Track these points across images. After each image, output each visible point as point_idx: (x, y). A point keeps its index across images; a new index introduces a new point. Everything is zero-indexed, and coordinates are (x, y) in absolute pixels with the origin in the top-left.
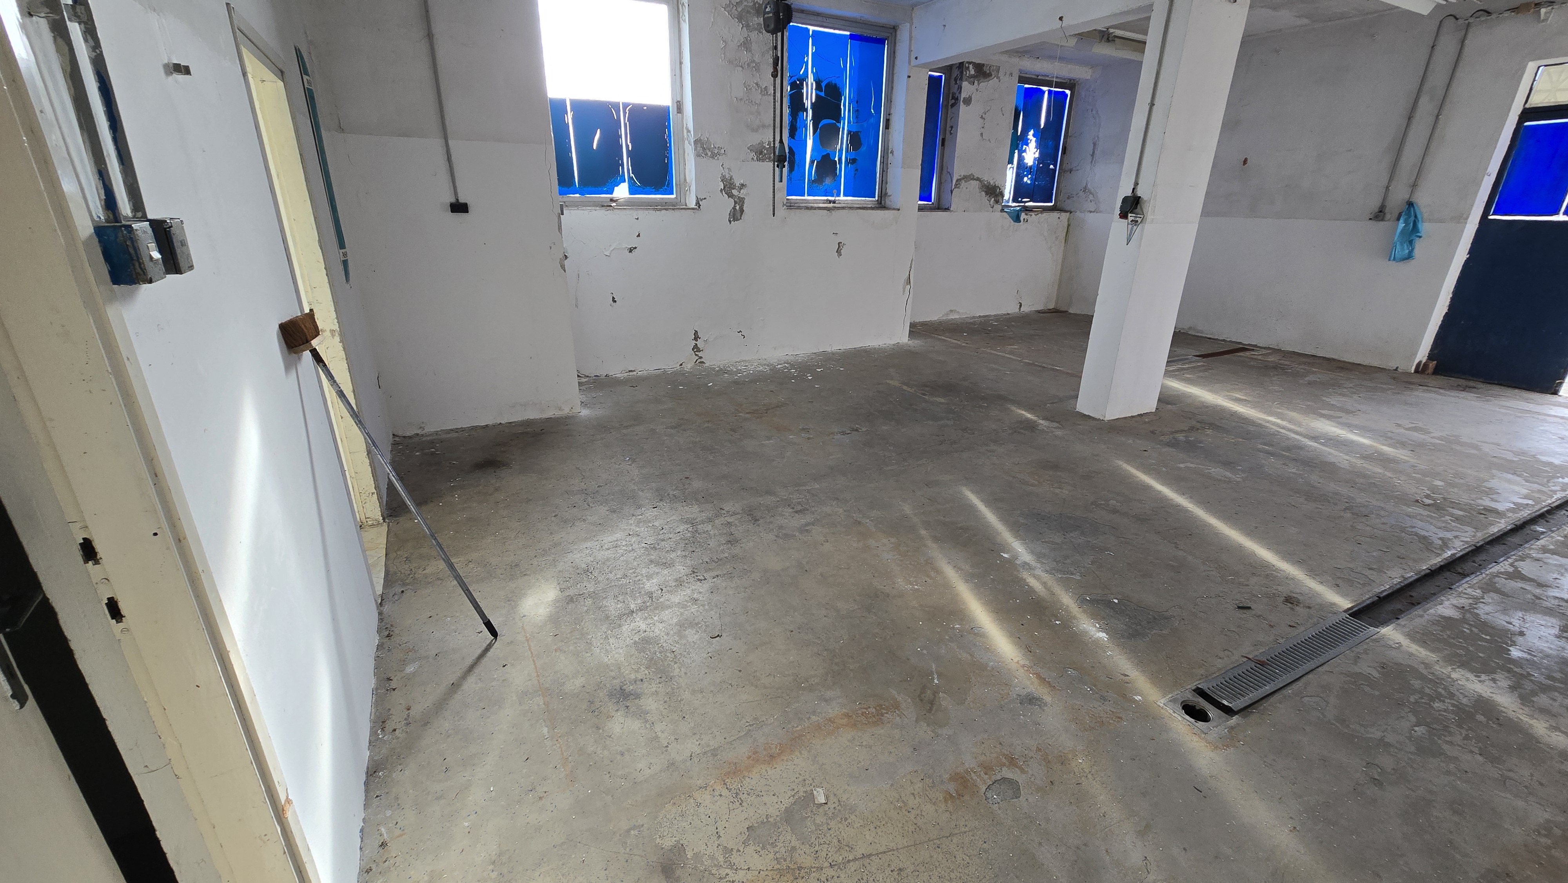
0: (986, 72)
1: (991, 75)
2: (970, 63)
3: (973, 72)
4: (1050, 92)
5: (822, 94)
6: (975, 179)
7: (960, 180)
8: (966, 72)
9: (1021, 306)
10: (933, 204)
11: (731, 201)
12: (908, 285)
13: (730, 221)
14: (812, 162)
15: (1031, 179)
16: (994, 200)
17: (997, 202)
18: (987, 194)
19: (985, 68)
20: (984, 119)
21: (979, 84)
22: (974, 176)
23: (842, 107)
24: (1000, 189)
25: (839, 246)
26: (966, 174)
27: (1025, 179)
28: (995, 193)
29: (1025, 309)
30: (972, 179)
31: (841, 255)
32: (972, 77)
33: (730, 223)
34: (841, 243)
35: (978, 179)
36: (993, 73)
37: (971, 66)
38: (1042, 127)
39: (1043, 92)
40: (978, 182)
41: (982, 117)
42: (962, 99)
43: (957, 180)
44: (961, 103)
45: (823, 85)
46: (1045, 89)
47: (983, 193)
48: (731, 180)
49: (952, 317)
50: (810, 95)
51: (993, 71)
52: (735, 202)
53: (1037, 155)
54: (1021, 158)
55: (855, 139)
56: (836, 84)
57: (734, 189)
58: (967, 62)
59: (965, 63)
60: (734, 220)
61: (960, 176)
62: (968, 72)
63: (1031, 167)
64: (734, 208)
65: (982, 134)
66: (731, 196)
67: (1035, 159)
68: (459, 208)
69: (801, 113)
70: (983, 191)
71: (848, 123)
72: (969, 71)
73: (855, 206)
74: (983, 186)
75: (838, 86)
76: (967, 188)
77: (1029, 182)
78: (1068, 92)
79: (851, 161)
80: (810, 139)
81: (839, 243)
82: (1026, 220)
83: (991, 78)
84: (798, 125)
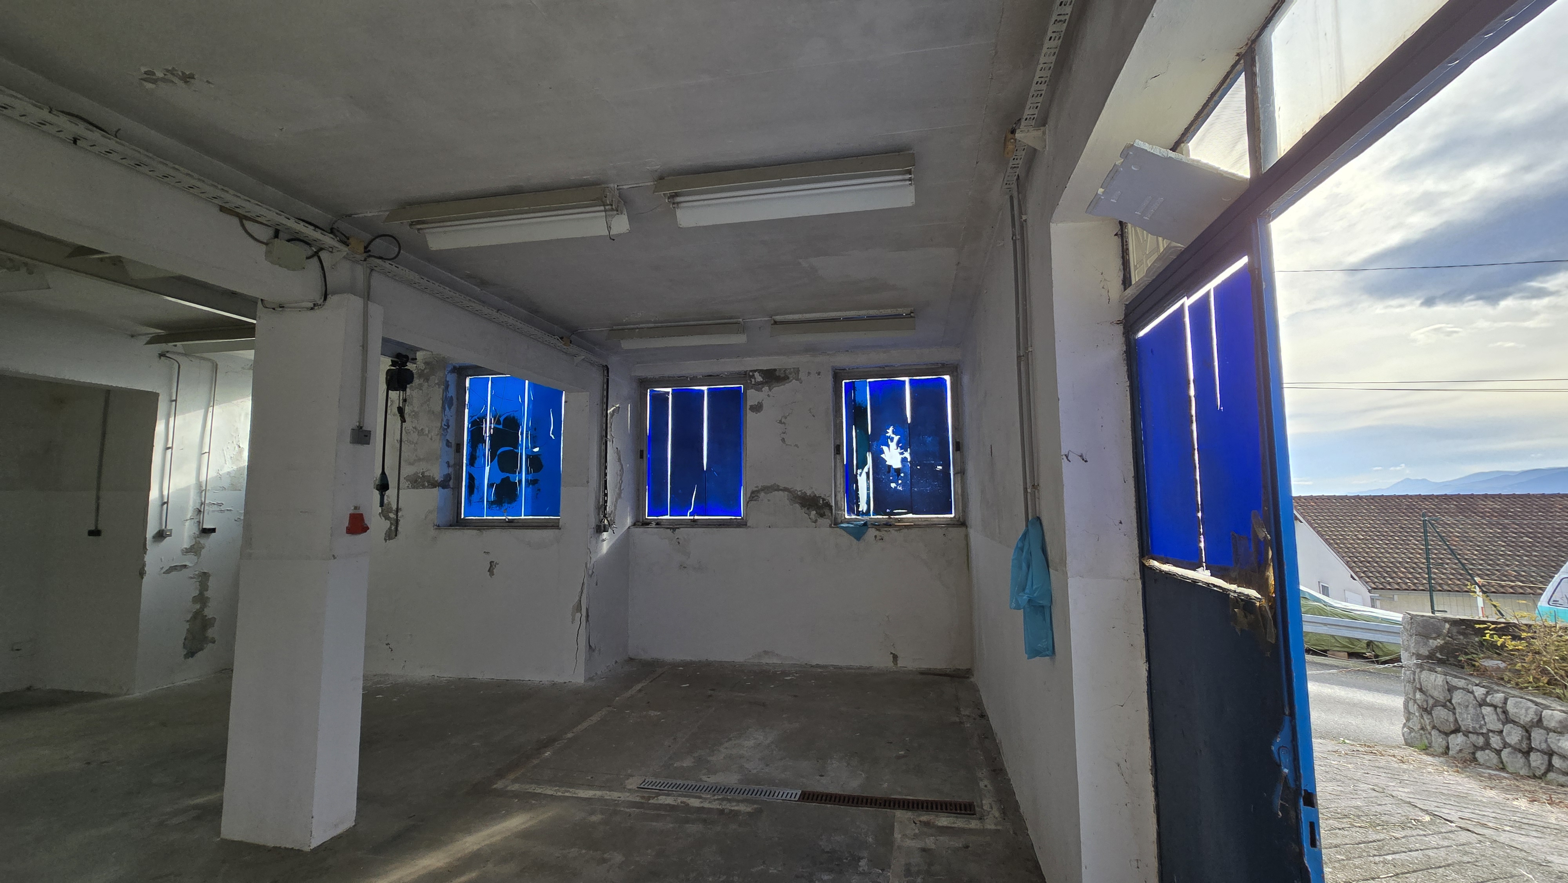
0: (780, 376)
1: (788, 378)
2: (755, 371)
3: (759, 378)
4: (912, 382)
5: (501, 427)
6: (781, 490)
7: (758, 491)
8: (751, 381)
9: (895, 657)
10: (742, 519)
11: (387, 524)
12: (577, 612)
13: (386, 540)
14: (490, 486)
15: (903, 485)
16: (817, 513)
17: (822, 515)
18: (803, 505)
19: (777, 374)
20: (784, 423)
21: (770, 390)
22: (778, 486)
23: (520, 436)
24: (824, 500)
25: (491, 566)
26: (766, 484)
27: (893, 485)
28: (817, 505)
29: (908, 662)
30: (776, 490)
31: (493, 575)
32: (759, 384)
33: (386, 541)
34: (493, 562)
35: (785, 489)
36: (790, 376)
37: (756, 374)
38: (909, 421)
39: (904, 382)
40: (786, 493)
41: (780, 422)
42: (748, 407)
43: (753, 492)
44: (748, 410)
45: (502, 419)
46: (907, 379)
47: (797, 505)
48: (388, 505)
49: (766, 660)
50: (488, 429)
51: (790, 374)
52: (391, 524)
53: (907, 455)
54: (879, 463)
55: (535, 462)
56: (514, 417)
57: (390, 513)
58: (751, 371)
59: (748, 372)
60: (389, 539)
61: (757, 487)
62: (753, 380)
63: (898, 471)
64: (391, 527)
65: (783, 440)
66: (387, 518)
67: (904, 460)
68: (95, 533)
69: (481, 444)
70: (797, 503)
71: (525, 449)
72: (755, 379)
73: (534, 524)
74: (795, 498)
75: (516, 418)
76: (769, 500)
77: (900, 488)
78: (947, 378)
79: (531, 483)
80: (488, 466)
81: (491, 562)
82: (878, 538)
83: (787, 381)
84: (477, 454)
